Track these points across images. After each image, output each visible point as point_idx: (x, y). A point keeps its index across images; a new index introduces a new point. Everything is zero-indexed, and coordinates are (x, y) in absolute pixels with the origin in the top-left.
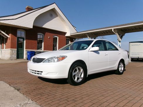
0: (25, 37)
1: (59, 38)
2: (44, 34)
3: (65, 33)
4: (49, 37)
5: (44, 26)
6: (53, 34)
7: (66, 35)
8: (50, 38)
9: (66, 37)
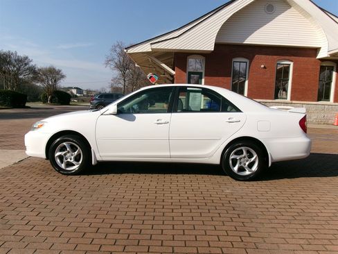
0: (203, 71)
1: (294, 64)
2: (251, 60)
3: (316, 50)
4: (262, 66)
5: (249, 41)
6: (275, 57)
7: (321, 55)
8: (265, 68)
9: (319, 59)
